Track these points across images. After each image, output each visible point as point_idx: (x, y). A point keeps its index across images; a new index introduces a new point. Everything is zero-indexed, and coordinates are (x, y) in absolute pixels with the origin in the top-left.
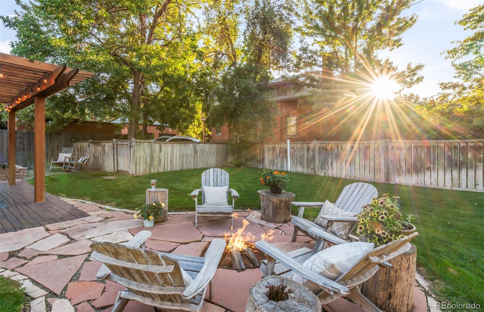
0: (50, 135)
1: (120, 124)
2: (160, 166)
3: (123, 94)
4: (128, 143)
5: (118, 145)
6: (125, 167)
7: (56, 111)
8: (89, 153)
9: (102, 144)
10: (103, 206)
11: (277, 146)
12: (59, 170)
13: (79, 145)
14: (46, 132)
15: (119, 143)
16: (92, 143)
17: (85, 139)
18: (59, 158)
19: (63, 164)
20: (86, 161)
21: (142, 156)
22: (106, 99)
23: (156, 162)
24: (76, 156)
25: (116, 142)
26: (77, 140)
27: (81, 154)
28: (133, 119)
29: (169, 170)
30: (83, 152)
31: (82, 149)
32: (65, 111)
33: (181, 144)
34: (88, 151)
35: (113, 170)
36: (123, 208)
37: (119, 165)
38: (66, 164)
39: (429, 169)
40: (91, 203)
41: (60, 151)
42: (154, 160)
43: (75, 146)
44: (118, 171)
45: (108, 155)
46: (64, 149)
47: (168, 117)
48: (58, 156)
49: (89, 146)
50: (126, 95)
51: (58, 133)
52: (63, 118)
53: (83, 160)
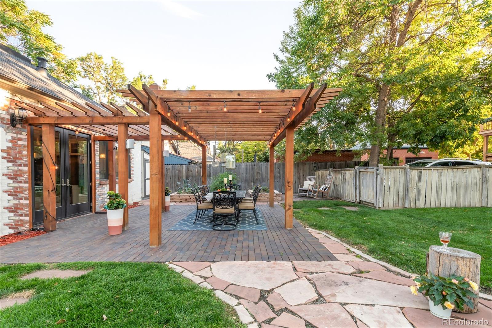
0: (298, 165)
1: (360, 151)
2: (419, 199)
3: (364, 116)
4: (375, 170)
5: (361, 173)
6: (370, 197)
7: (302, 143)
8: (330, 181)
9: (343, 172)
10: (352, 249)
12: (304, 196)
13: (319, 173)
14: (294, 162)
15: (362, 170)
16: (332, 171)
17: (325, 167)
18: (305, 185)
19: (307, 191)
20: (327, 189)
21: (392, 186)
22: (346, 125)
23: (413, 194)
24: (318, 184)
25: (359, 170)
26: (319, 169)
27: (322, 182)
28: (377, 143)
29: (433, 205)
30: (324, 180)
31: (323, 177)
32: (309, 143)
33: (454, 170)
34: (329, 180)
35: (354, 200)
36: (380, 259)
37: (362, 195)
38: (310, 191)
40: (335, 239)
41: (305, 179)
42: (410, 191)
43: (317, 174)
44: (360, 202)
45: (348, 184)
46: (308, 177)
47: (427, 135)
48: (303, 184)
49: (329, 175)
50: (369, 118)
51: (304, 163)
52: (307, 150)
53: (325, 187)
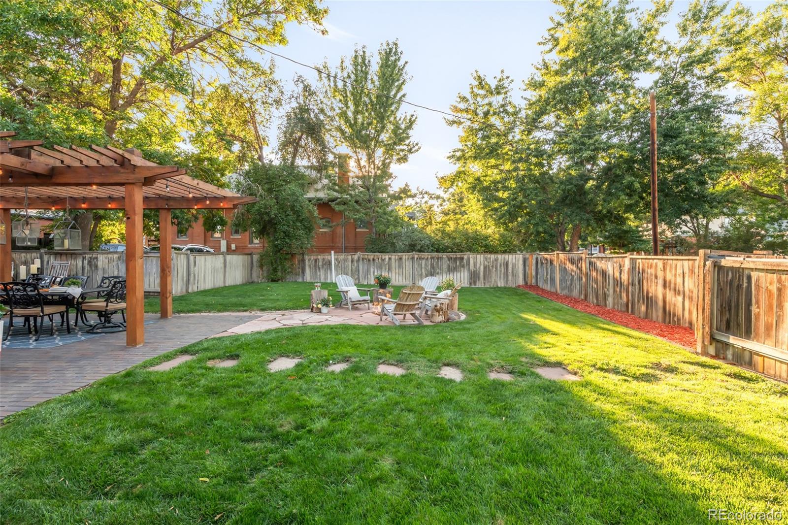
11: (319, 257)
39: (438, 273)
